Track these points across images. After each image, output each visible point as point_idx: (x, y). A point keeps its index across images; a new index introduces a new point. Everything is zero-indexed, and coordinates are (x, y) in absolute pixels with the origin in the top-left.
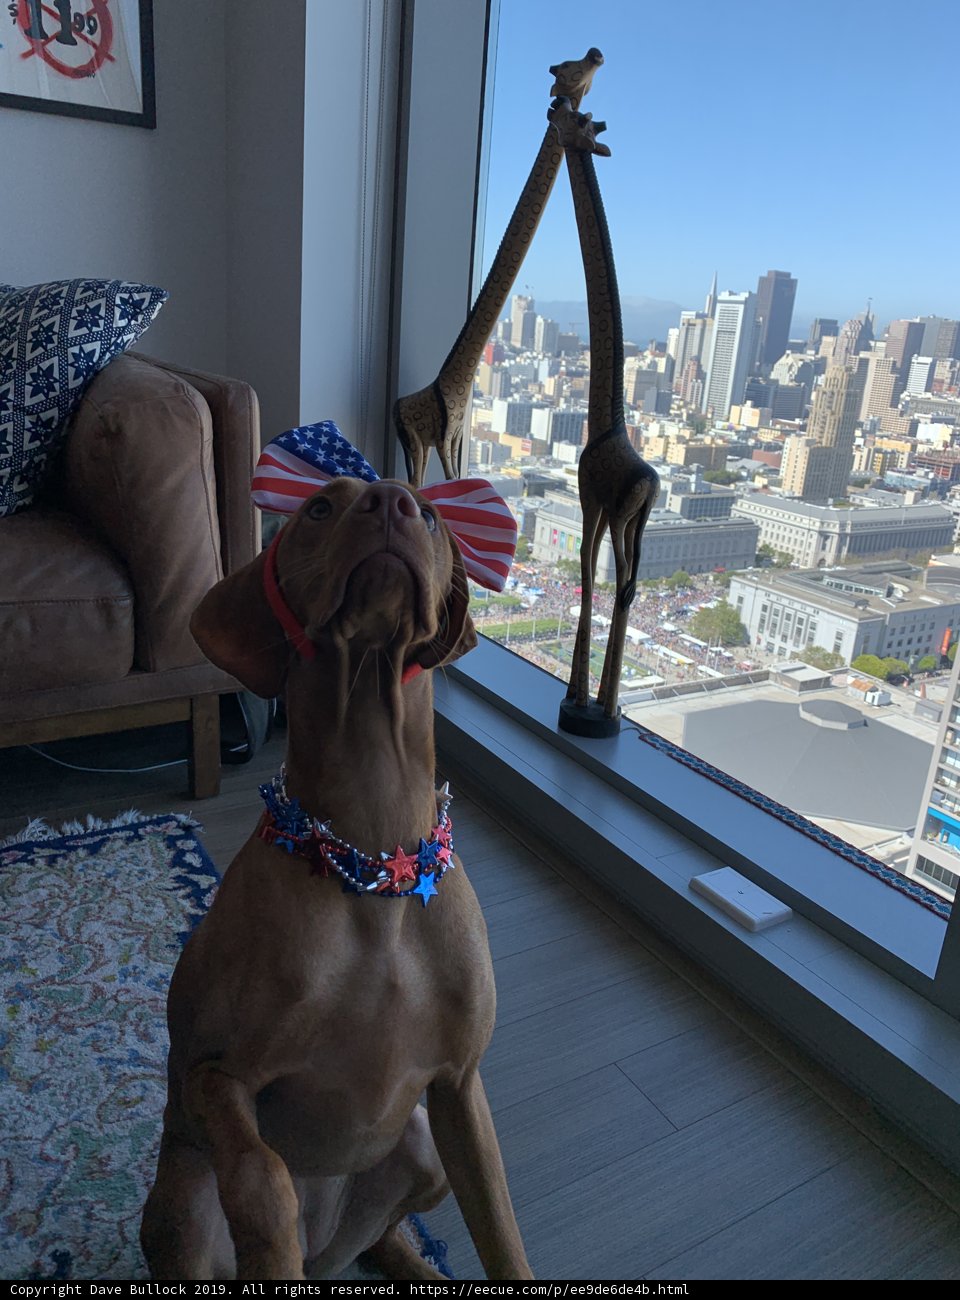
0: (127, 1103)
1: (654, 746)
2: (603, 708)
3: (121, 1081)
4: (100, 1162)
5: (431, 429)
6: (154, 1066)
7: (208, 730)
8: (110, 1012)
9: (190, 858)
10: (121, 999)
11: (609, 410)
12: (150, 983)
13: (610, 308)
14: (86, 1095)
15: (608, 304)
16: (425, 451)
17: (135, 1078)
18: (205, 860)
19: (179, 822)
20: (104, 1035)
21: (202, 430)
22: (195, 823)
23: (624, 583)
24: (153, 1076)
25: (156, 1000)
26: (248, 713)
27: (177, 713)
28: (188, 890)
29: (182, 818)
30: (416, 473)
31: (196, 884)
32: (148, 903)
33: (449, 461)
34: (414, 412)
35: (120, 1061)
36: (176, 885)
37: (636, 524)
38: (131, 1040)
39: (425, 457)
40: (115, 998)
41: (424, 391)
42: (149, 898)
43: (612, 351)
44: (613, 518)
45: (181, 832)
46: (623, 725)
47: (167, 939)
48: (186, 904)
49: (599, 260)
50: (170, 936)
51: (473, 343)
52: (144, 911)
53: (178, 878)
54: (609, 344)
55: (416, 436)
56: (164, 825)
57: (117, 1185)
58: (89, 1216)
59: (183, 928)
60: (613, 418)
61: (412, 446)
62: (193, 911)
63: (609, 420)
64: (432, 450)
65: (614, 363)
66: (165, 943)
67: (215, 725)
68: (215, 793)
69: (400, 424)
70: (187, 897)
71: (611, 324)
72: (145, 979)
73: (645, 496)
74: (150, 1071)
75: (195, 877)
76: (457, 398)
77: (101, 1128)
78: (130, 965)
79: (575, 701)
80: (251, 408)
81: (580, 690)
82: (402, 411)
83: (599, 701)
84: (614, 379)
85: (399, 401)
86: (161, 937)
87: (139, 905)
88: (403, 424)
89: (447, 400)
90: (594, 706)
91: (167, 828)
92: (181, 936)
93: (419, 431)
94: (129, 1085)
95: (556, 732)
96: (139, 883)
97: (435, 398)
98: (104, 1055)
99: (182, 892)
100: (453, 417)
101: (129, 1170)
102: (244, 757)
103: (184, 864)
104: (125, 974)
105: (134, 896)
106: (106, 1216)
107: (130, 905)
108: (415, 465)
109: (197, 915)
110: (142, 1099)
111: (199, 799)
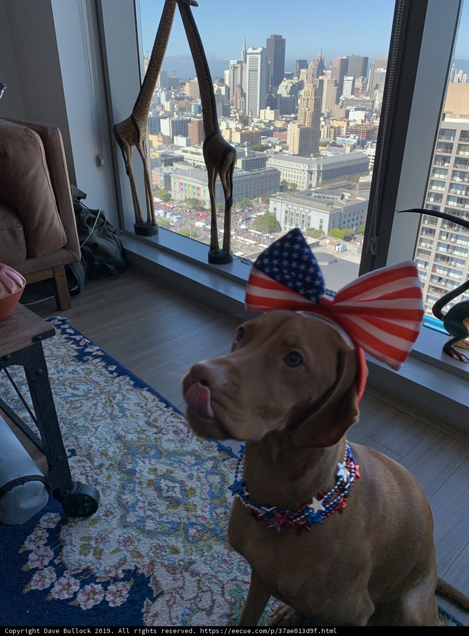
0: (77, 408)
1: (247, 264)
2: (226, 252)
3: (71, 402)
4: (75, 425)
5: (133, 138)
6: (82, 396)
7: (62, 281)
8: (58, 384)
9: (68, 331)
10: (61, 379)
11: (212, 123)
12: (69, 373)
13: (207, 78)
14: (60, 408)
15: (206, 76)
16: (131, 148)
17: (77, 401)
18: (75, 331)
19: (58, 319)
20: (58, 391)
21: (41, 149)
22: (66, 318)
23: (228, 198)
24: (83, 399)
25: (74, 377)
26: (76, 273)
27: (48, 275)
28: (72, 341)
29: (59, 317)
30: (128, 158)
31: (75, 339)
32: (58, 348)
33: (143, 152)
34: (123, 130)
35: (68, 397)
36: (67, 341)
37: (229, 172)
38: (70, 391)
39: (131, 151)
40: (58, 379)
41: (127, 120)
42: (57, 346)
43: (210, 97)
44: (220, 170)
45: (60, 323)
46: (234, 258)
47: (70, 358)
48: (73, 346)
49: (200, 56)
50: (71, 357)
51: (146, 96)
52: (57, 351)
53: (66, 338)
54: (209, 94)
55: (126, 142)
56: (52, 321)
57: (83, 429)
58: (76, 438)
59: (76, 354)
60: (214, 127)
61: (125, 146)
62: (77, 348)
63: (213, 128)
64: (134, 147)
65: (212, 102)
66: (70, 360)
67: (65, 278)
68: (70, 307)
69: (117, 135)
70: (73, 344)
71: (208, 85)
72: (67, 372)
73: (232, 160)
74: (81, 398)
75: (74, 337)
76: (142, 122)
77: (70, 416)
78: (59, 369)
79: (214, 251)
80: (59, 136)
81: (215, 246)
82: (118, 130)
83: (224, 250)
84: (212, 109)
85: (115, 126)
86: (68, 358)
87: (54, 349)
88: (119, 136)
89: (138, 124)
90: (221, 252)
91: (54, 322)
92: (76, 357)
93: (127, 139)
94: (75, 403)
95: (208, 264)
96: (51, 342)
97: (132, 123)
98: (62, 396)
99: (70, 343)
100: (142, 131)
101: (85, 425)
102: (77, 292)
103: (67, 333)
104: (58, 372)
105: (51, 347)
106: (82, 437)
107: (51, 350)
108: (127, 155)
109: (80, 349)
110: (82, 406)
111: (63, 310)
